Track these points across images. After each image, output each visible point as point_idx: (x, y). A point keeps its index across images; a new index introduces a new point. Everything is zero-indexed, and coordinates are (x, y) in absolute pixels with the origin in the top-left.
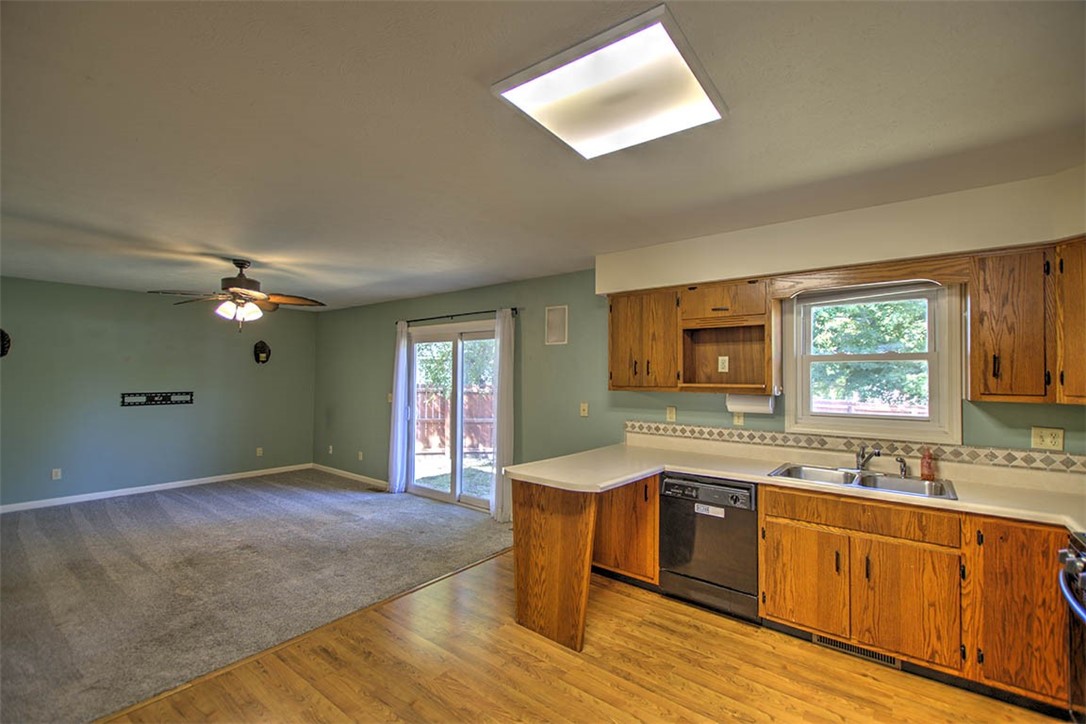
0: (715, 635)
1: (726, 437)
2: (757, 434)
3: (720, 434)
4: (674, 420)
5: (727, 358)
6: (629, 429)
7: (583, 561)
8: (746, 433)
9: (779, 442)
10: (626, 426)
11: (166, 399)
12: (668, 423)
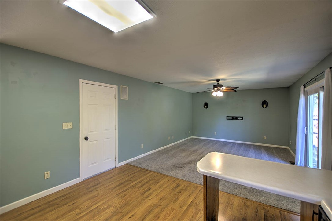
11: (236, 118)
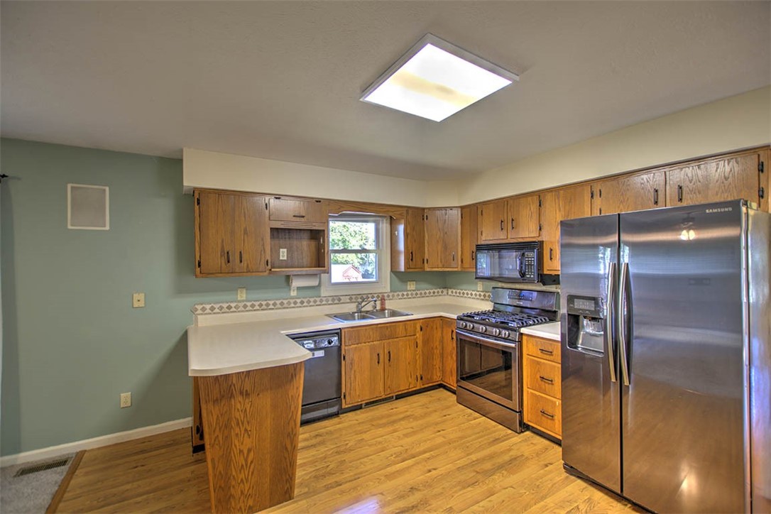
0: (331, 433)
1: (286, 305)
2: (305, 300)
3: (282, 304)
4: (245, 299)
5: (285, 250)
6: (199, 312)
7: (295, 421)
8: (299, 301)
9: (318, 303)
10: (196, 310)
12: (240, 301)
